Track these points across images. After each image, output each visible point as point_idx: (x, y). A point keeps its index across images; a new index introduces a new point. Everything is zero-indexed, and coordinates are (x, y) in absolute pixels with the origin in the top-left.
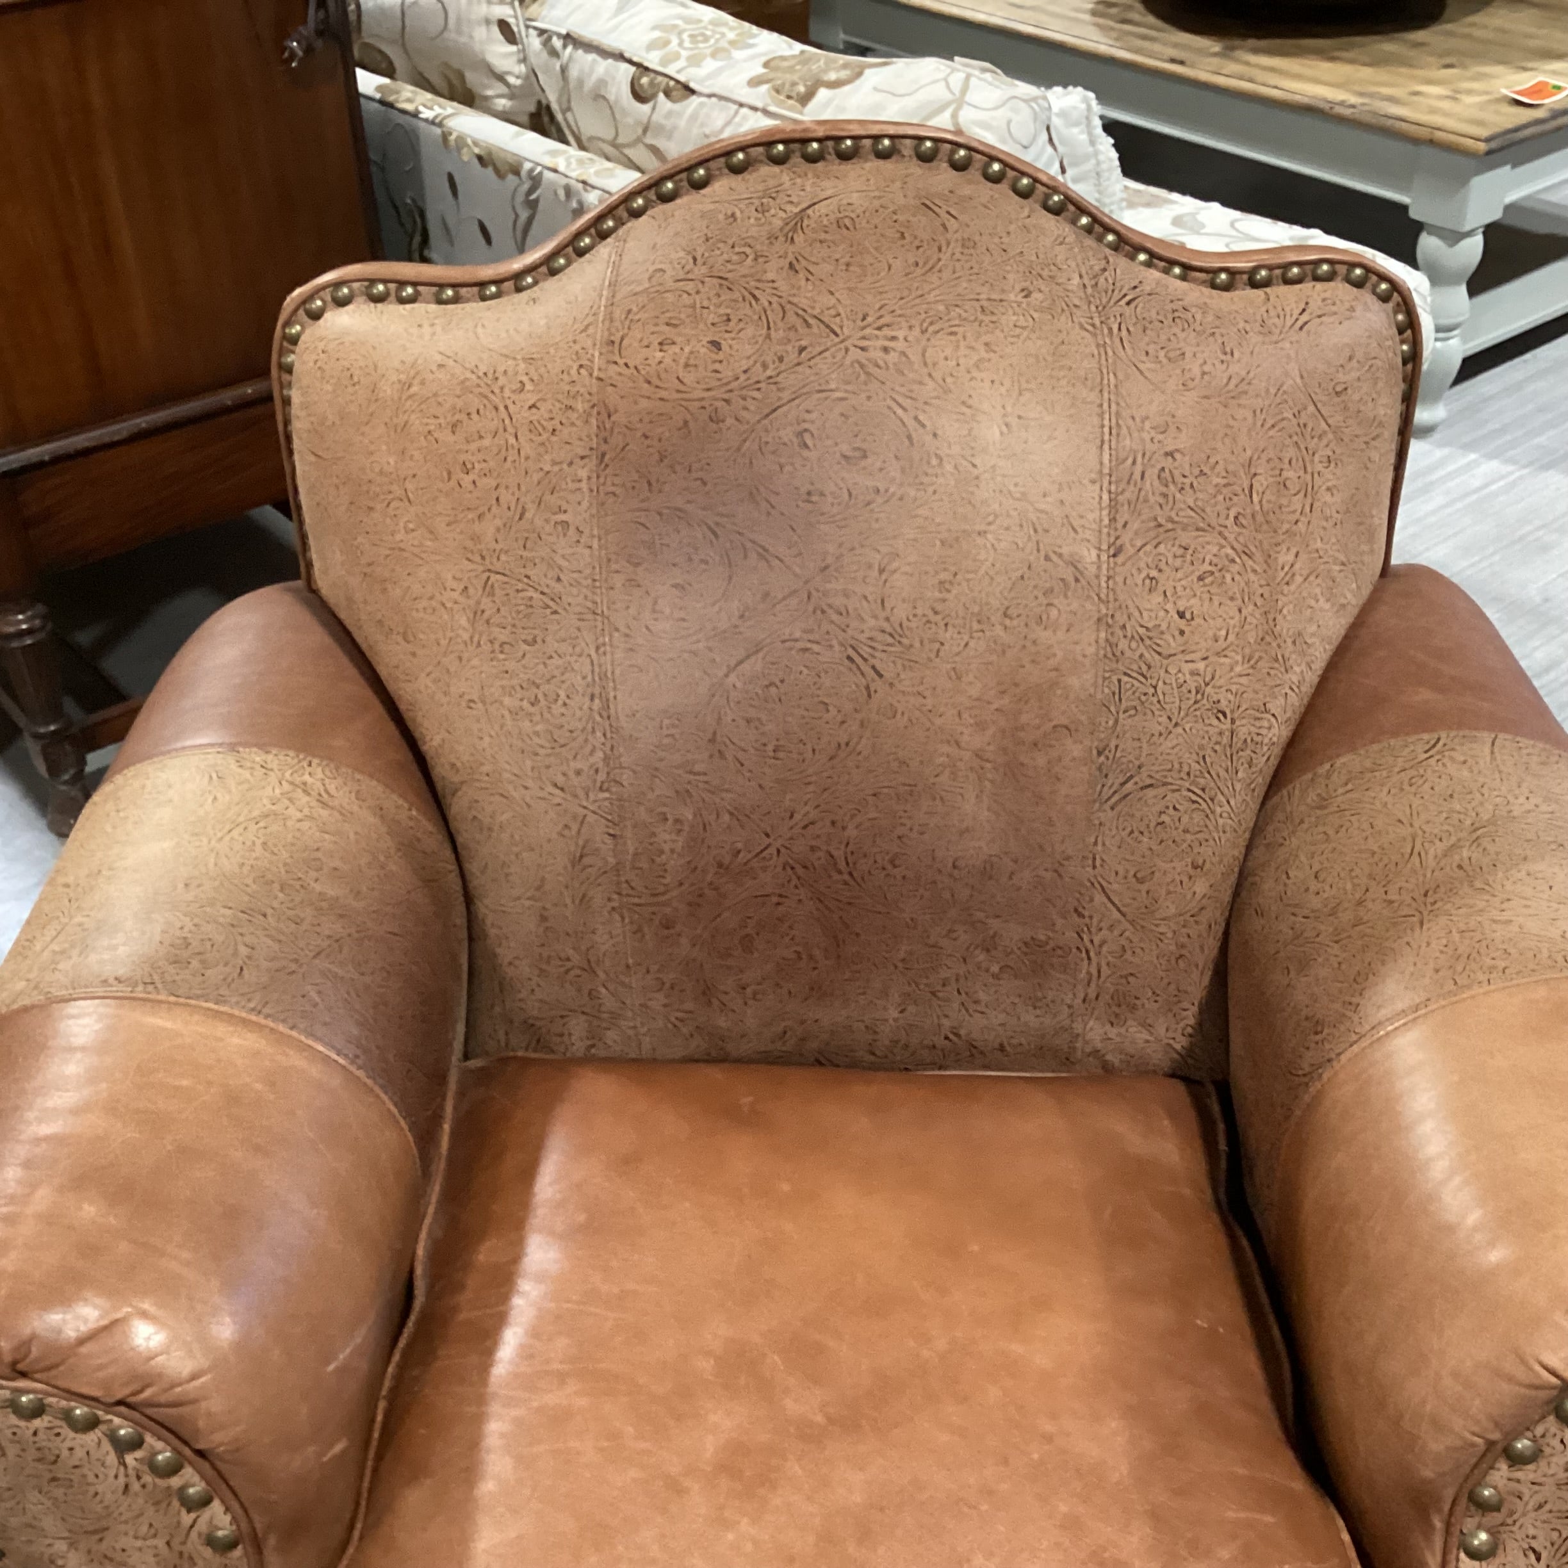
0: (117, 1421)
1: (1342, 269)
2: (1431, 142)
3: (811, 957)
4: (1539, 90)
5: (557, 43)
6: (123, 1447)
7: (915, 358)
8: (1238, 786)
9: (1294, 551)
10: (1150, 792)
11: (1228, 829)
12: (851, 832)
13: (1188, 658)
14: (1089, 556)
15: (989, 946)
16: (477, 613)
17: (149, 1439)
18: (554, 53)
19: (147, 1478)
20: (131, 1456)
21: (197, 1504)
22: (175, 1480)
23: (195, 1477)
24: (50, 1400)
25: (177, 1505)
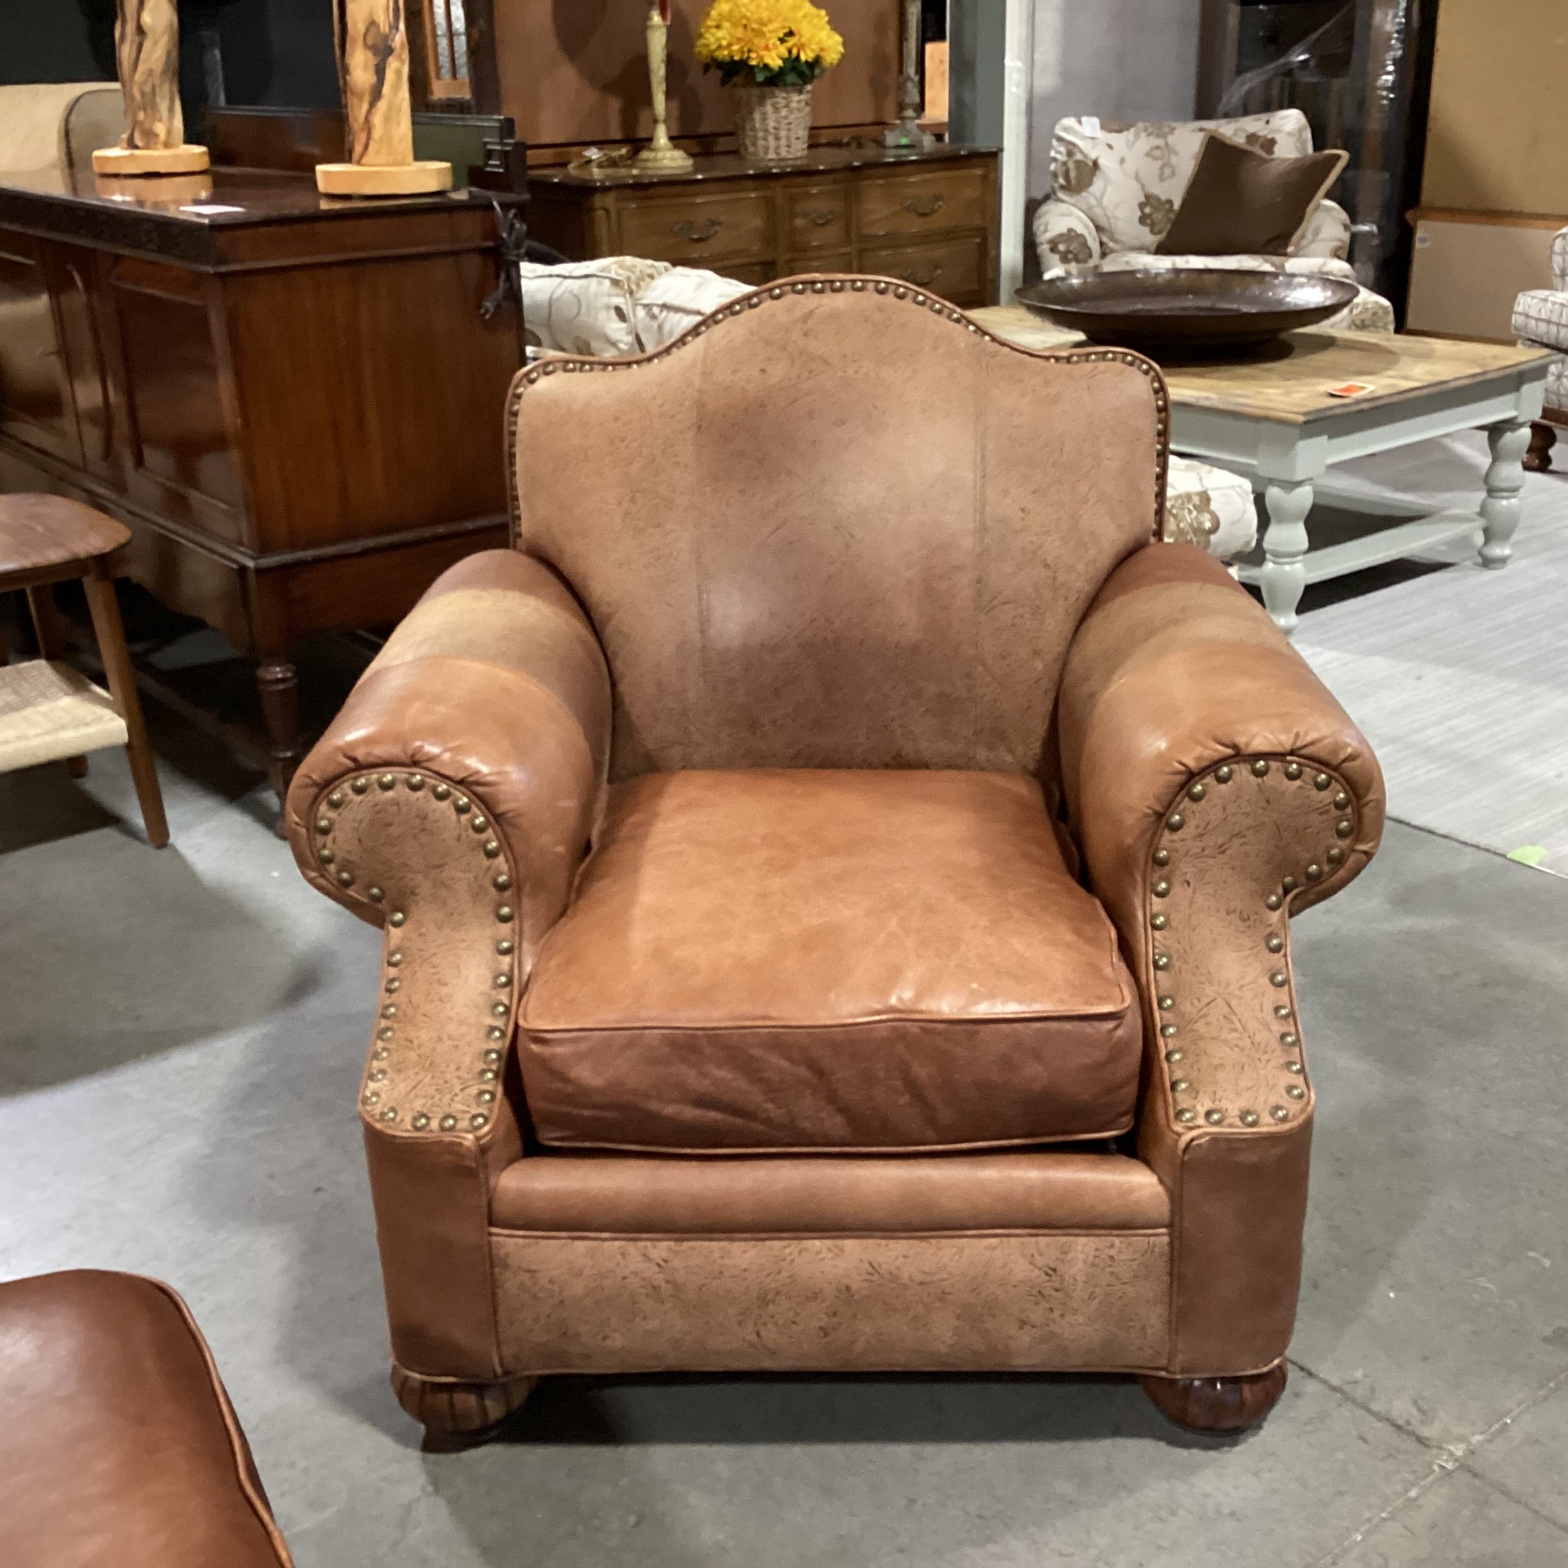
0: (458, 794)
1: (1120, 357)
2: (1267, 419)
4: (1348, 389)
5: (656, 310)
6: (461, 810)
7: (873, 375)
10: (1007, 606)
11: (1055, 633)
12: (837, 624)
13: (1027, 533)
16: (627, 514)
17: (474, 809)
18: (654, 317)
19: (471, 832)
20: (464, 818)
21: (491, 855)
22: (483, 836)
23: (493, 836)
24: (428, 780)
25: (482, 853)
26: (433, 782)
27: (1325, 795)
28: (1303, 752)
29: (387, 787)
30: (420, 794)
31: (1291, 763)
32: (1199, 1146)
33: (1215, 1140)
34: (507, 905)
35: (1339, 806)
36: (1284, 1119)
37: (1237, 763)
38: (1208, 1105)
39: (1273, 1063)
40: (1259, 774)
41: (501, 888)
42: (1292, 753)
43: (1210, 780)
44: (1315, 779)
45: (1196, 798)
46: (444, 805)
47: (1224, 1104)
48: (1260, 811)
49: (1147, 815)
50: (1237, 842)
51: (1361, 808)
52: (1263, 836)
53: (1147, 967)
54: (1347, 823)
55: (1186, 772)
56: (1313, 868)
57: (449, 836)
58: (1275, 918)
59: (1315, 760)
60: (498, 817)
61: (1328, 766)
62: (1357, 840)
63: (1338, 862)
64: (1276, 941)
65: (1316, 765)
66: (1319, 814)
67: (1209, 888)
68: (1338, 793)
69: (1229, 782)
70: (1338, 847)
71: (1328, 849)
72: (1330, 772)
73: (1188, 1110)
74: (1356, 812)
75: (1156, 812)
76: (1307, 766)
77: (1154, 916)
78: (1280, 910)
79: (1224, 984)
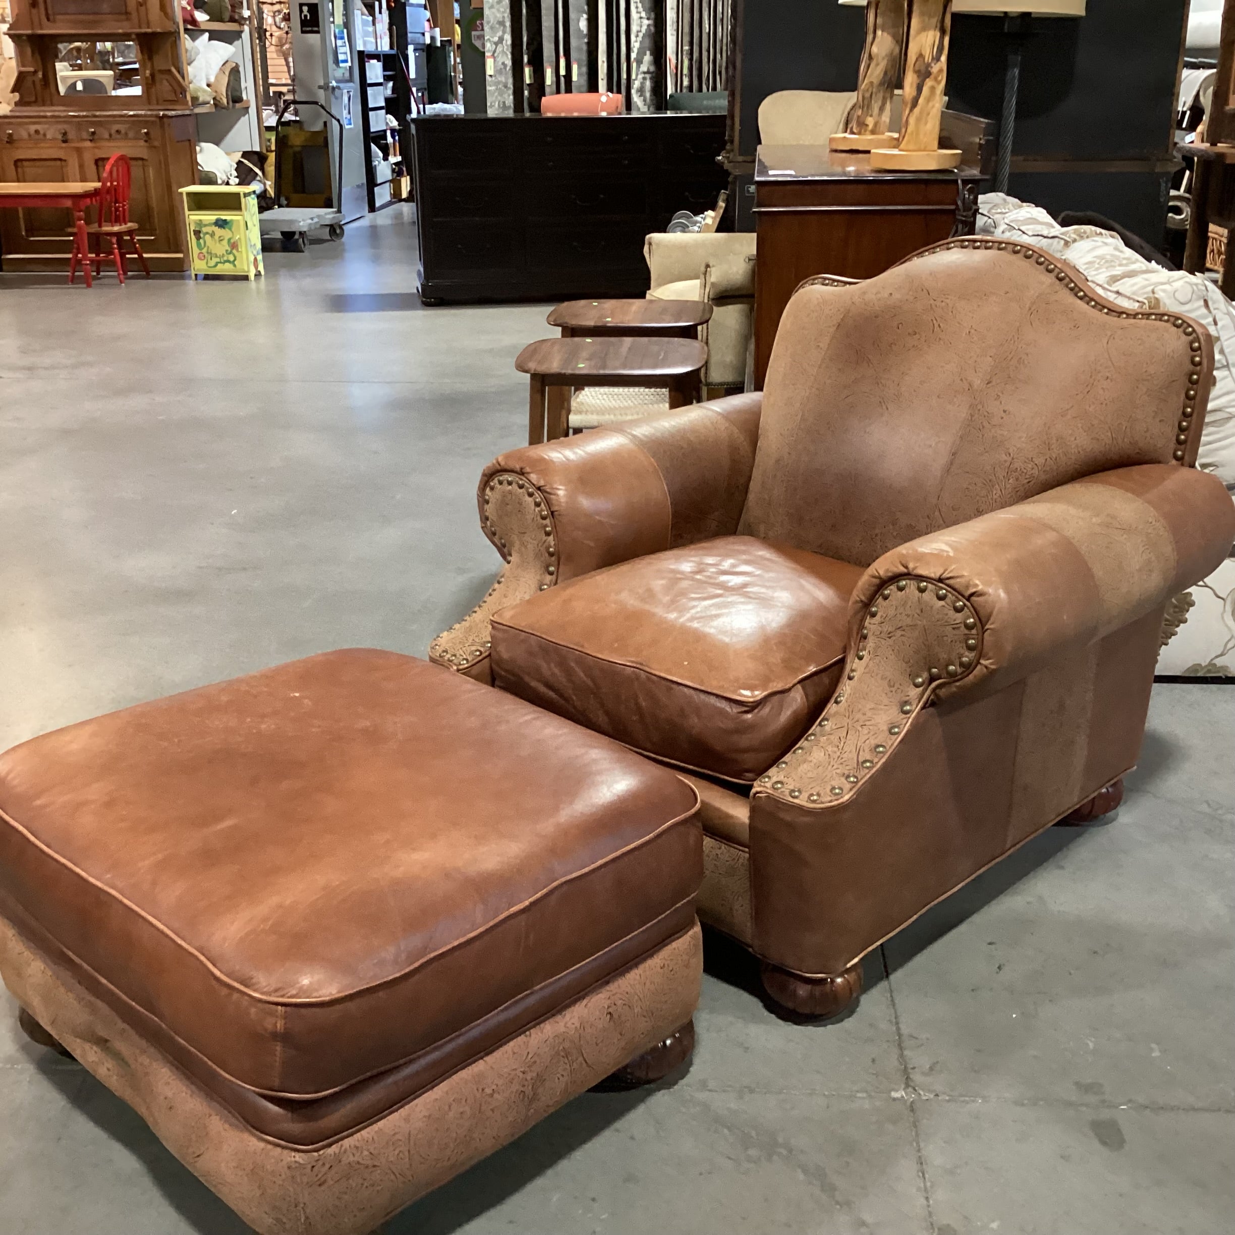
0: (538, 496)
1: (1173, 319)
3: (834, 511)
6: (538, 505)
7: (951, 305)
8: (1008, 486)
9: (1071, 405)
10: (967, 475)
11: (998, 500)
12: (860, 465)
13: (1002, 428)
14: (977, 383)
17: (543, 506)
19: (539, 518)
20: (537, 509)
21: (548, 534)
22: (544, 522)
23: (549, 524)
24: (526, 484)
25: (543, 532)
26: (528, 486)
27: (959, 617)
28: (947, 582)
29: (510, 483)
30: (521, 491)
31: (942, 588)
32: (760, 797)
33: (769, 797)
34: (552, 566)
35: (969, 627)
36: (814, 801)
37: (910, 579)
38: (781, 778)
39: (838, 771)
40: (922, 590)
41: (551, 555)
42: (940, 580)
43: (893, 587)
44: (954, 603)
45: (886, 598)
46: (530, 499)
47: (789, 781)
48: (916, 615)
49: (857, 602)
50: (899, 633)
51: (984, 633)
52: (916, 633)
53: (833, 700)
54: (973, 641)
55: (880, 578)
56: (952, 668)
57: (529, 517)
58: (914, 692)
59: (955, 590)
60: (552, 513)
61: (963, 596)
62: (981, 655)
63: (968, 668)
64: (908, 708)
65: (956, 594)
66: (954, 629)
67: (877, 660)
68: (969, 618)
69: (904, 592)
70: (966, 657)
71: (961, 656)
72: (965, 600)
73: (769, 777)
74: (981, 634)
75: (862, 601)
76: (950, 592)
77: (853, 671)
78: (921, 689)
79: (855, 720)
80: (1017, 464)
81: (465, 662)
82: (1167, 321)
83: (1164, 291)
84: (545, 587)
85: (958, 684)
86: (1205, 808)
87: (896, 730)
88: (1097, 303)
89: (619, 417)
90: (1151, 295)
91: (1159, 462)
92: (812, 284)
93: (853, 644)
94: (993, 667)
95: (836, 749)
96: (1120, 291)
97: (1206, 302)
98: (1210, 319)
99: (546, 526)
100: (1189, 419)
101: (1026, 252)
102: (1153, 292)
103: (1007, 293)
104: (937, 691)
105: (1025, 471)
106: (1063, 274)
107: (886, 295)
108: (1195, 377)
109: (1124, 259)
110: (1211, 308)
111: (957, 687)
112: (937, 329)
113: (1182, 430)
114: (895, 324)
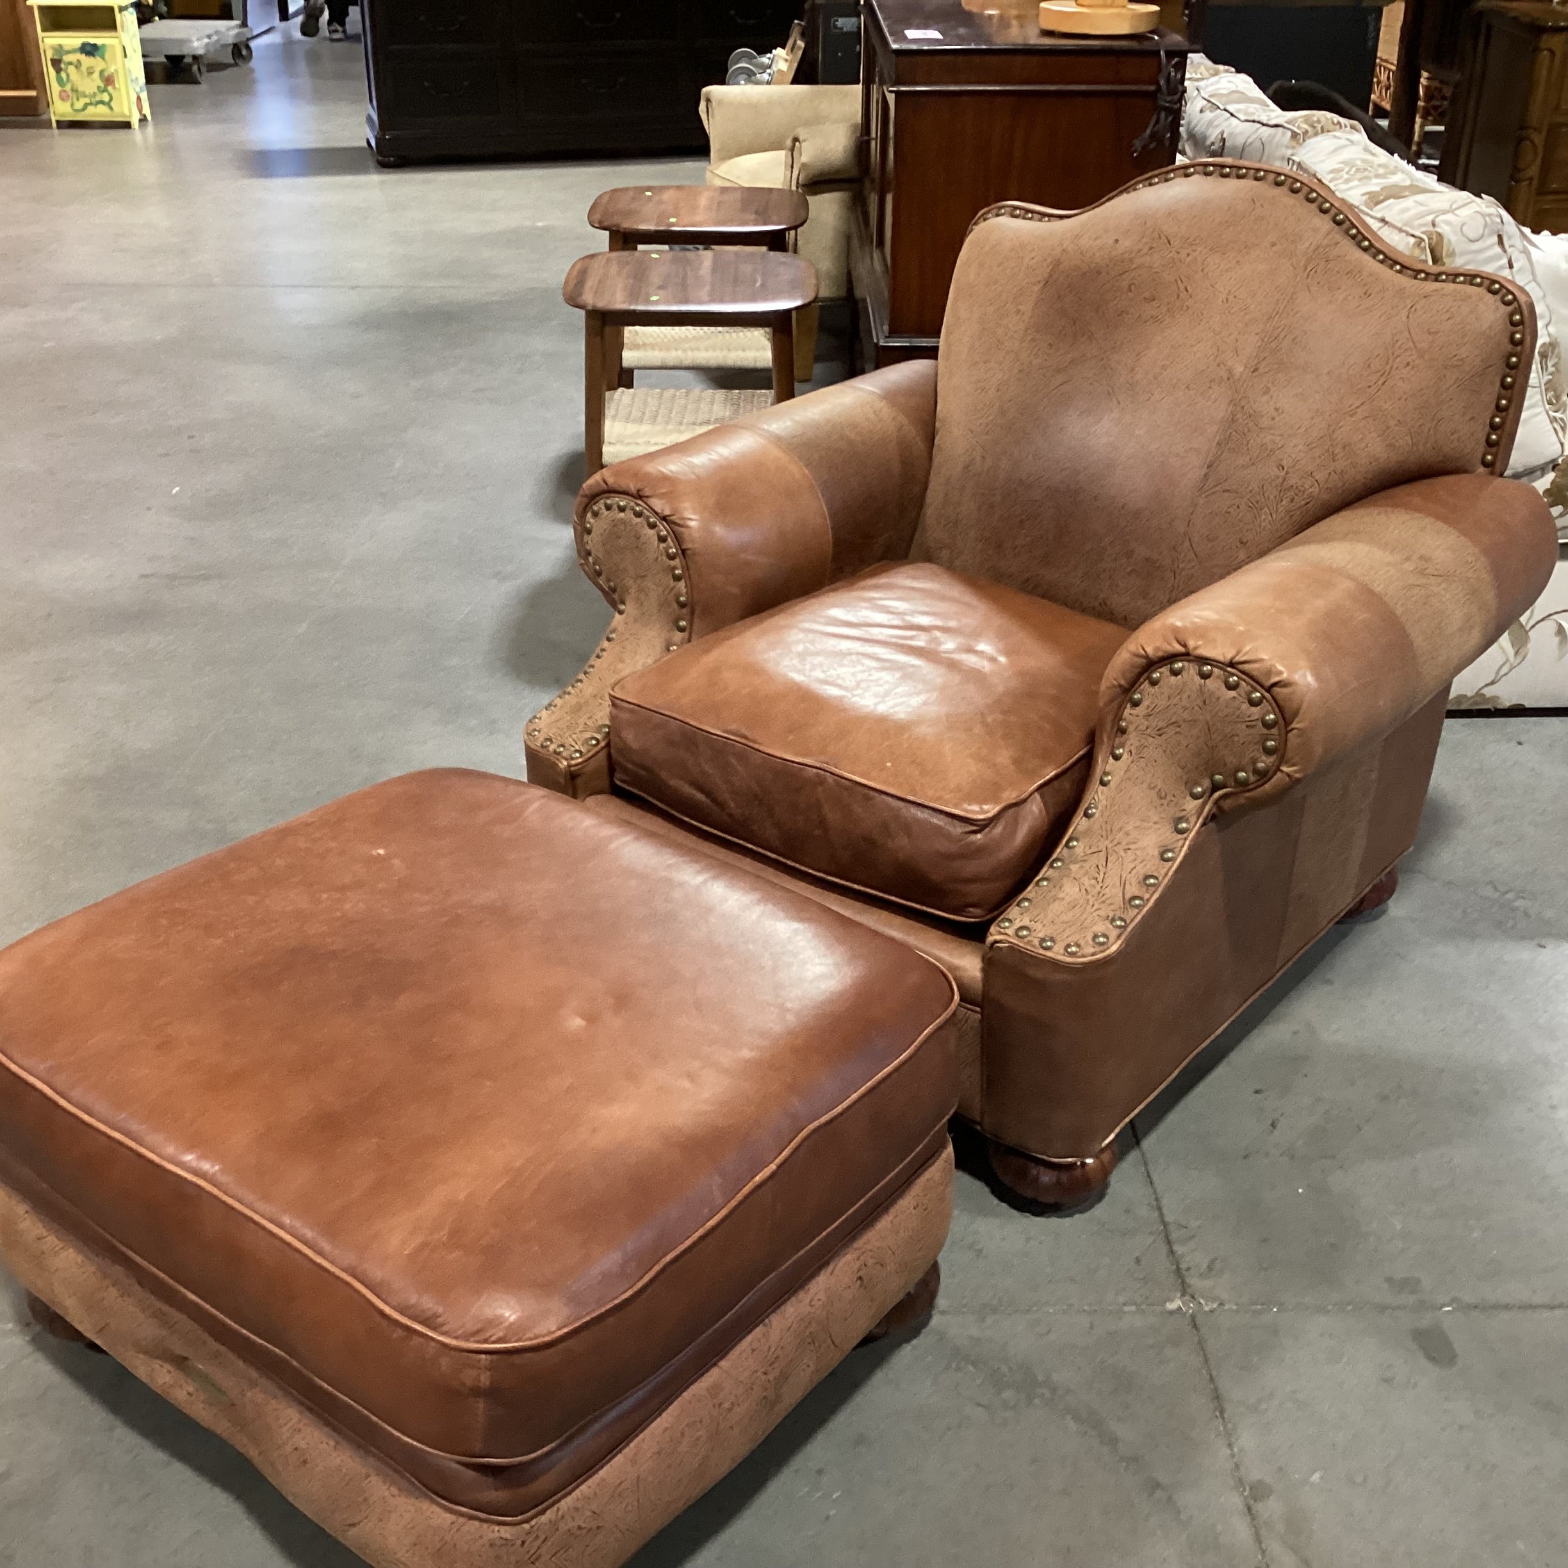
0: (662, 527)
1: (1487, 282)
6: (662, 539)
7: (1200, 261)
8: (1280, 509)
9: (1361, 401)
10: (1227, 494)
11: (1267, 528)
13: (1272, 432)
14: (1239, 369)
15: (1129, 554)
17: (670, 541)
19: (664, 558)
20: (662, 545)
21: (677, 579)
22: (672, 563)
23: (679, 566)
24: (645, 511)
25: (670, 576)
26: (649, 514)
27: (1255, 711)
28: (1241, 667)
29: (622, 509)
30: (639, 520)
31: (1233, 675)
32: (1000, 948)
33: (1013, 948)
34: (684, 620)
35: (1268, 725)
36: (1073, 954)
37: (1189, 661)
38: (1026, 922)
39: (1101, 913)
40: (1205, 676)
41: (682, 605)
42: (1232, 664)
43: (1165, 670)
44: (1249, 694)
45: (1154, 683)
46: (652, 532)
47: (1038, 926)
48: (1196, 708)
49: (1114, 686)
50: (1171, 731)
51: (1287, 732)
52: (1195, 732)
53: (1081, 812)
54: (1273, 743)
55: (1147, 657)
56: (1242, 775)
57: (651, 556)
58: (1192, 805)
59: (1251, 677)
60: (683, 551)
61: (1262, 686)
62: (1282, 760)
63: (1264, 776)
64: (1184, 825)
65: (1252, 682)
66: (1247, 726)
67: (1142, 762)
68: (1268, 713)
69: (1180, 677)
70: (1263, 762)
71: (1254, 762)
72: (1263, 692)
73: (1010, 921)
74: (1283, 735)
75: (1120, 686)
76: (1245, 681)
77: (1106, 774)
78: (1201, 801)
79: (1115, 842)
80: (1293, 480)
81: (578, 755)
82: (1479, 285)
83: (1448, 223)
84: (675, 648)
85: (1248, 794)
86: (1488, 892)
87: (1170, 855)
88: (1386, 256)
89: (689, 353)
90: (1431, 229)
91: (1466, 472)
92: (998, 215)
93: (1105, 739)
94: (1297, 775)
95: (1093, 882)
96: (1387, 219)
97: (1500, 237)
98: (1505, 261)
99: (675, 568)
100: (1504, 414)
101: (1293, 183)
102: (1434, 225)
103: (1273, 245)
104: (1222, 803)
105: (1302, 489)
106: (1341, 217)
107: (1111, 241)
108: (1514, 359)
109: (1379, 166)
110: (1507, 246)
111: (1247, 798)
112: (1183, 295)
113: (1493, 427)
114: (1125, 284)
